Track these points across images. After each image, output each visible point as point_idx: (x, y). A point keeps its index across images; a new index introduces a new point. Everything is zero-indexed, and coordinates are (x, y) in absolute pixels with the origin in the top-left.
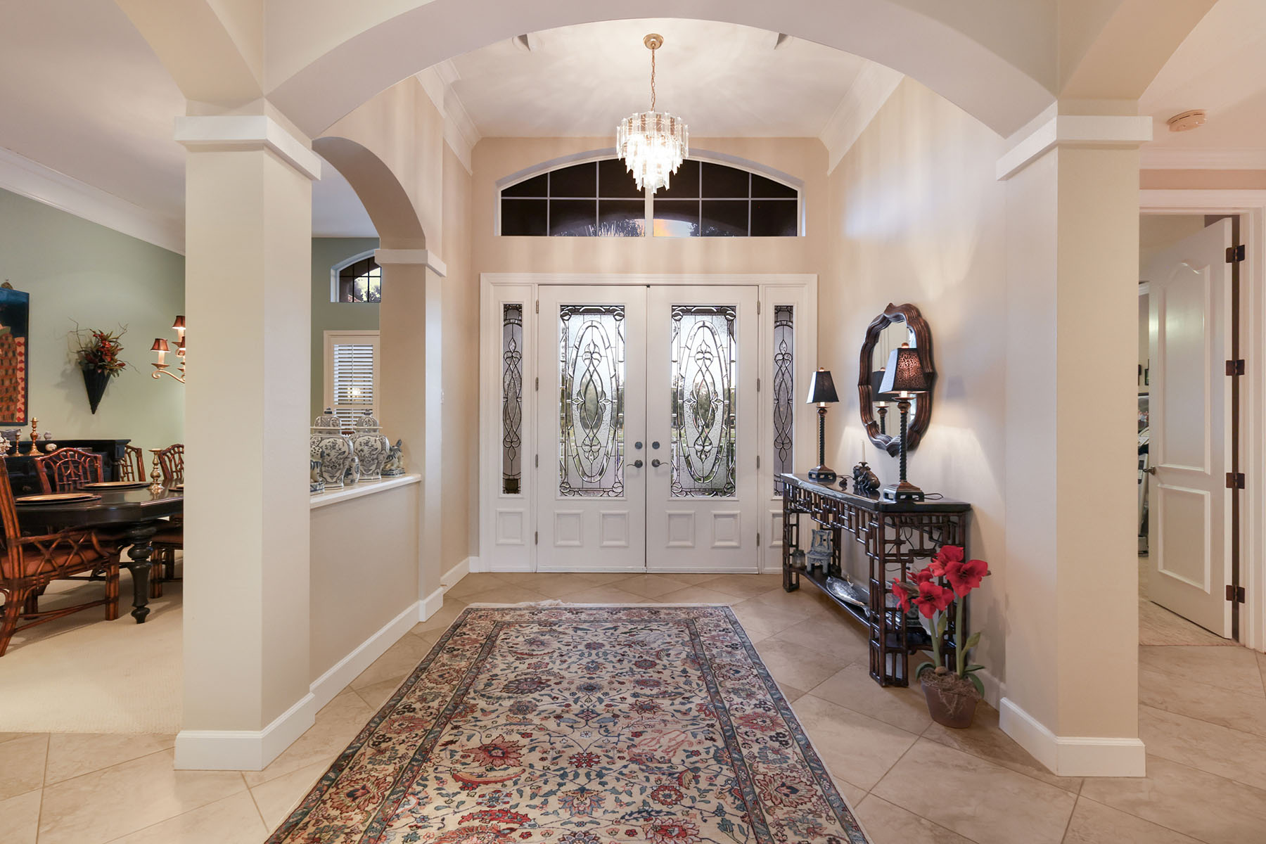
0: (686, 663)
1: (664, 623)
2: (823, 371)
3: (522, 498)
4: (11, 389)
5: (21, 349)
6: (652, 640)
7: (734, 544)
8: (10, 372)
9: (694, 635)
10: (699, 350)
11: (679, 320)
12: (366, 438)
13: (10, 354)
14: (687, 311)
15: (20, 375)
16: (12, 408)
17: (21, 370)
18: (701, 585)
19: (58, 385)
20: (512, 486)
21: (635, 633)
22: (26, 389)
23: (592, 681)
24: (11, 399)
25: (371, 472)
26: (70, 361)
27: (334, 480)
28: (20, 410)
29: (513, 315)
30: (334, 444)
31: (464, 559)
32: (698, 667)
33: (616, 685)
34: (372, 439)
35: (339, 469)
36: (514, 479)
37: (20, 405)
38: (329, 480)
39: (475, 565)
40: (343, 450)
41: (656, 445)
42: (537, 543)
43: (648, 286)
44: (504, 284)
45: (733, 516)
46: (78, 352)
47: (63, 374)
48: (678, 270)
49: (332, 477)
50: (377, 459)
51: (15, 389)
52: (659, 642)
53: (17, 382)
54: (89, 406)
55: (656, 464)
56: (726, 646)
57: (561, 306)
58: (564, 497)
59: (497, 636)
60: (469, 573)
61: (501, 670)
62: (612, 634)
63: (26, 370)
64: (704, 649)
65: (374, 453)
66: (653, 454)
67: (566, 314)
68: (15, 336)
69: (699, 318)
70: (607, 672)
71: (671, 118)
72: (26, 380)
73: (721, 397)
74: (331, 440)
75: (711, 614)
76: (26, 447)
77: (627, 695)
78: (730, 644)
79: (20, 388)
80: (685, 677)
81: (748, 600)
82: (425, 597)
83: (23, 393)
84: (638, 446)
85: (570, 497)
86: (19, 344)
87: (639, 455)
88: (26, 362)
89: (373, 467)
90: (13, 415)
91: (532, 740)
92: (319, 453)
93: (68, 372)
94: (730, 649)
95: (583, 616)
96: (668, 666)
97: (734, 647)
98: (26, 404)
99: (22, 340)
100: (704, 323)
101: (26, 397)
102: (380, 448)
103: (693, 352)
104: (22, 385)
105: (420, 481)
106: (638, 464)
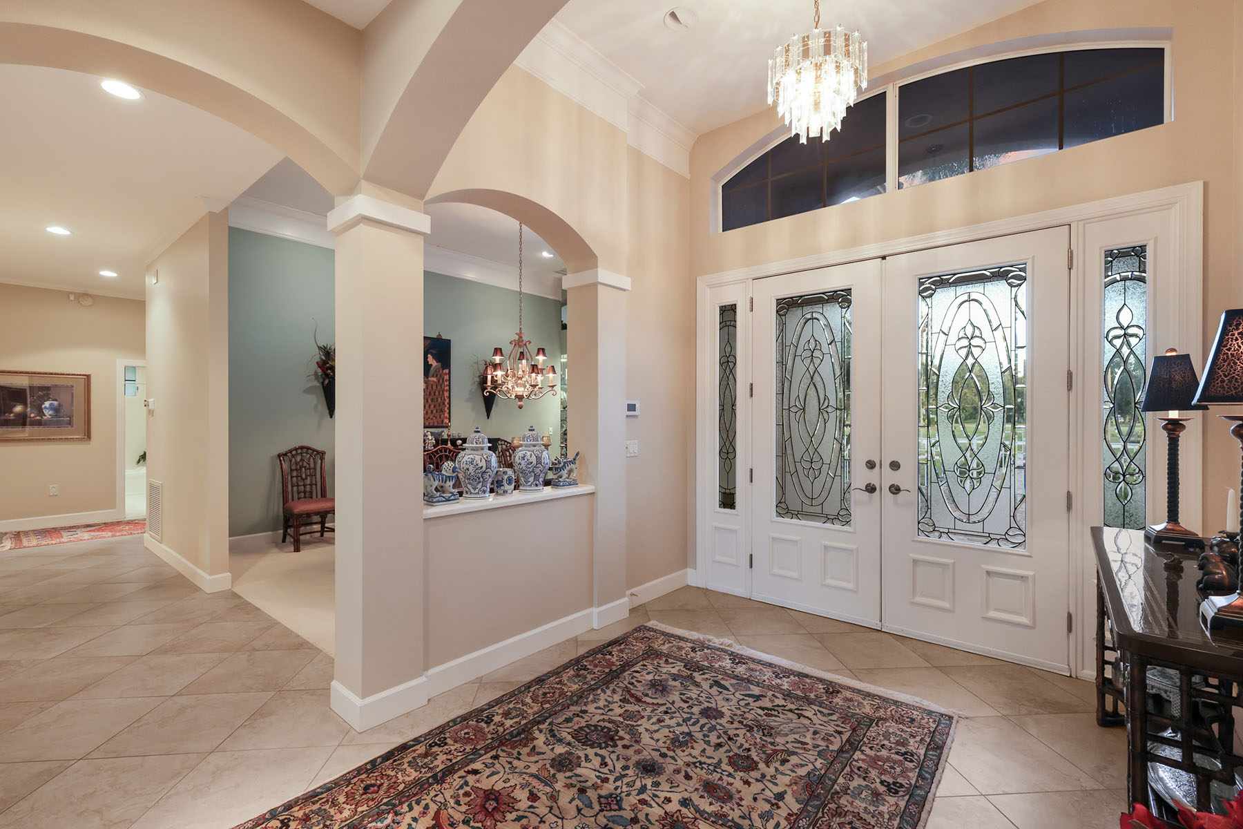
0: (796, 783)
1: (826, 711)
2: (1174, 354)
3: (737, 515)
4: (442, 404)
5: (446, 377)
6: (786, 730)
7: (1023, 620)
8: (441, 393)
9: (852, 745)
10: (962, 334)
11: (931, 296)
12: (524, 452)
13: (441, 381)
14: (942, 282)
15: (446, 394)
16: (442, 416)
17: (446, 391)
18: (945, 670)
19: (468, 400)
20: (728, 500)
21: (776, 713)
22: (449, 403)
23: (661, 760)
24: (441, 411)
25: (530, 483)
26: (474, 383)
27: (477, 491)
28: (446, 418)
29: (728, 315)
30: (473, 460)
31: (681, 569)
32: (805, 796)
33: (681, 777)
34: (529, 453)
35: (480, 482)
36: (730, 494)
37: (446, 415)
38: (473, 491)
39: (694, 578)
40: (480, 465)
41: (895, 466)
42: (751, 566)
43: (884, 258)
44: (720, 285)
45: (1023, 578)
46: (479, 376)
47: (471, 392)
48: (931, 229)
49: (475, 489)
50: (533, 472)
51: (444, 403)
52: (791, 738)
53: (444, 399)
54: (486, 414)
55: (895, 490)
56: (882, 782)
57: (777, 300)
58: (780, 519)
59: (633, 666)
60: (688, 585)
61: (595, 708)
62: (748, 704)
63: (449, 391)
64: (845, 771)
65: (530, 466)
66: (890, 477)
67: (782, 308)
68: (443, 369)
69: (962, 289)
70: (690, 755)
71: (846, 35)
72: (449, 397)
73: (999, 400)
74: (471, 456)
75: (913, 720)
76: (445, 442)
77: (676, 797)
78: (891, 781)
79: (446, 404)
80: (773, 805)
81: (1005, 717)
82: (600, 605)
83: (448, 406)
84: (871, 465)
85: (787, 520)
86: (446, 374)
87: (872, 477)
88: (449, 386)
89: (531, 479)
90: (442, 421)
91: (531, 807)
92: (451, 469)
93: (473, 390)
94: (882, 789)
95: (741, 669)
96: (768, 777)
97: (893, 789)
98: (449, 413)
99: (447, 371)
100: (969, 296)
101: (449, 409)
102: (535, 462)
103: (952, 338)
104: (447, 401)
105: (593, 493)
106: (871, 489)
